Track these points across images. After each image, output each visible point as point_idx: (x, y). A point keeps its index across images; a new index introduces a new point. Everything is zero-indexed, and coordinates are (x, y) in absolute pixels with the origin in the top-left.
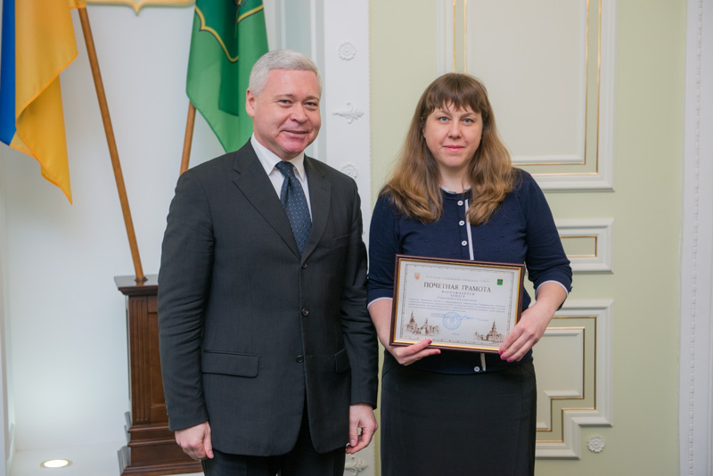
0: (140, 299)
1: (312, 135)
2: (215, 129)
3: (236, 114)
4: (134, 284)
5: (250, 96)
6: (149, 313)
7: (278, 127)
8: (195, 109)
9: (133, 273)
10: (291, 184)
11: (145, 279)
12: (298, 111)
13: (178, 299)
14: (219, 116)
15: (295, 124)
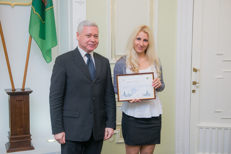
0: (14, 96)
1: (96, 46)
2: (38, 44)
3: (45, 39)
4: (12, 91)
6: (16, 101)
7: (87, 43)
9: (11, 88)
10: (90, 60)
11: (15, 90)
12: (92, 39)
13: (56, 95)
14: (39, 40)
15: (91, 42)
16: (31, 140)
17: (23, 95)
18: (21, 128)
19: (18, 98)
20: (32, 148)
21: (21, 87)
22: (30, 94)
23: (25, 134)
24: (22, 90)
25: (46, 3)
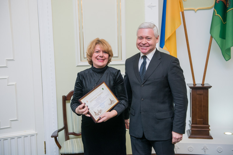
0: (195, 90)
2: (218, 43)
3: (225, 39)
4: (193, 86)
6: (197, 94)
8: (212, 37)
9: (192, 83)
11: (196, 85)
14: (219, 40)
16: (210, 130)
17: (203, 89)
18: (200, 118)
19: (199, 92)
20: (211, 138)
21: (201, 83)
22: (209, 89)
23: (204, 124)
24: (202, 85)
25: (227, 5)
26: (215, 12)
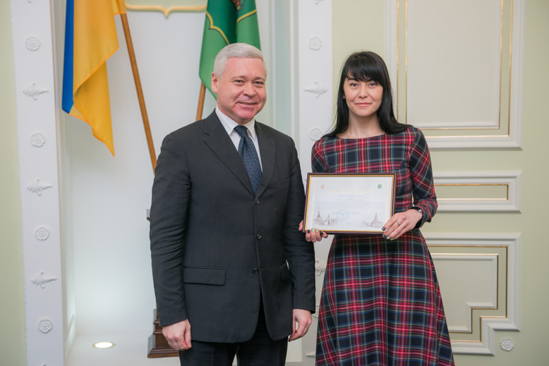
5: (214, 78)
7: (234, 100)
8: (205, 88)
13: (165, 228)
25: (238, 3)
26: (208, 24)
